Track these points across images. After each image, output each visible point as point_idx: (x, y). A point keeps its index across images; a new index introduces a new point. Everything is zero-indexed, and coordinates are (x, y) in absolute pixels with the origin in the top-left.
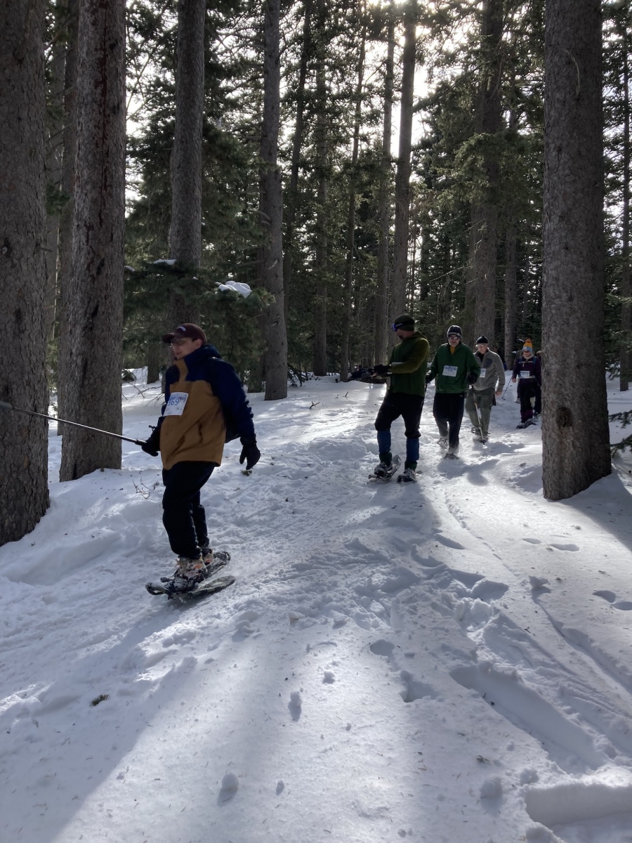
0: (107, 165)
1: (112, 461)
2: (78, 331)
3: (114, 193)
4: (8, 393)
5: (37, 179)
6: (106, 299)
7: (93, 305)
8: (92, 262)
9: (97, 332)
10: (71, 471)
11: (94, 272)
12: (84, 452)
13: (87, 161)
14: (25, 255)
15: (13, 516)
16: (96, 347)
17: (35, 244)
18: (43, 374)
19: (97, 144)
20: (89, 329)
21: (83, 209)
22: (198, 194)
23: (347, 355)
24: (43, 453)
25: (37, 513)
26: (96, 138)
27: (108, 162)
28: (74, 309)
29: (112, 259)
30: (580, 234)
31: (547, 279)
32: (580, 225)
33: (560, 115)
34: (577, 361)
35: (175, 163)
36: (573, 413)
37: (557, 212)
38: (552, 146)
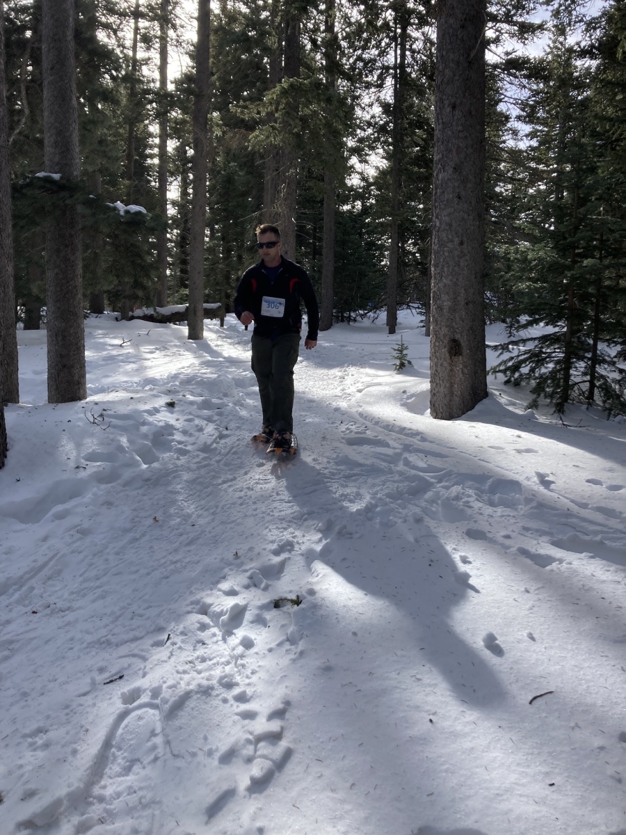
1: (11, 395)
30: (469, 185)
31: (440, 224)
32: (471, 177)
33: (454, 75)
34: (465, 299)
35: (45, 64)
36: (463, 344)
37: (451, 163)
38: (447, 102)
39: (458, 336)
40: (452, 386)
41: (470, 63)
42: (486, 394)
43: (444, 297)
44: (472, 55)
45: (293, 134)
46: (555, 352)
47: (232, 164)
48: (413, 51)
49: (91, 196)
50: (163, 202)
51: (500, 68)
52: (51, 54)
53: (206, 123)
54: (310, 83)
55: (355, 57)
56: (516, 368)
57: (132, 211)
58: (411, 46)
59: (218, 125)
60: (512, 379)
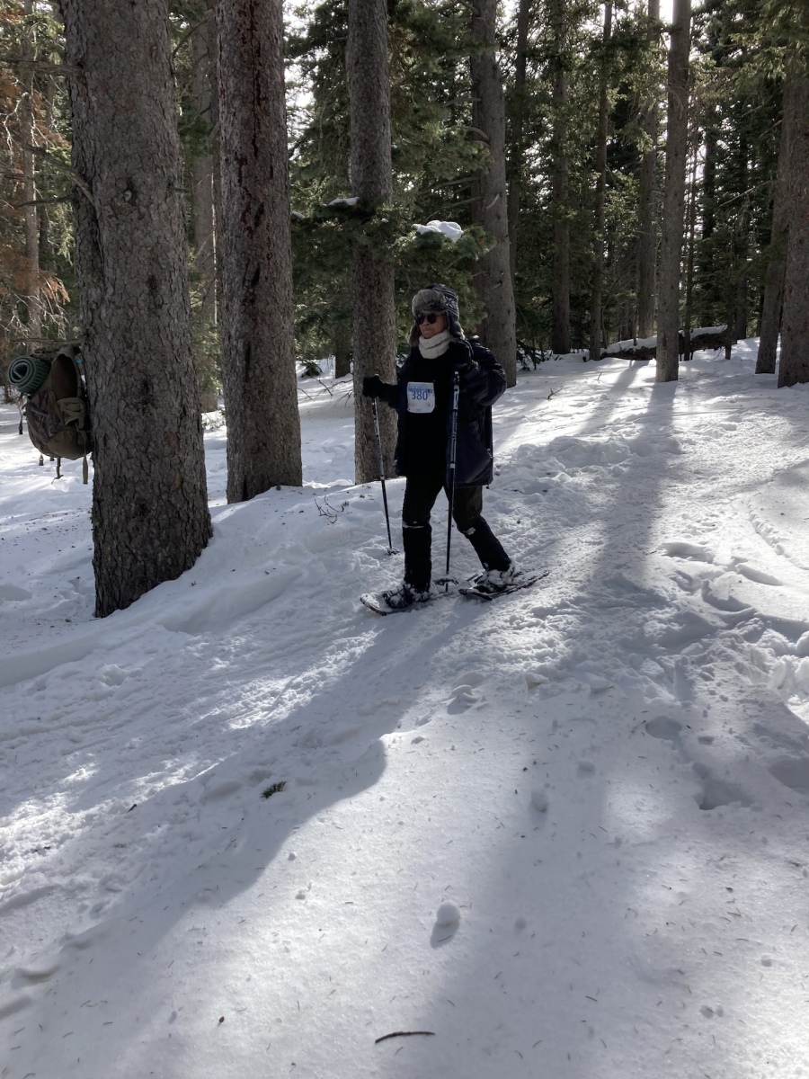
0: (259, 68)
1: (290, 476)
2: (236, 306)
3: (271, 109)
4: (148, 390)
5: (163, 89)
6: (269, 259)
7: (252, 269)
8: (248, 209)
9: (260, 305)
10: (240, 490)
11: (251, 223)
12: (254, 465)
13: (233, 66)
14: (155, 200)
15: (168, 549)
16: (260, 325)
17: (167, 184)
18: (191, 364)
19: (244, 38)
20: (250, 301)
21: (231, 135)
22: (385, 100)
23: (598, 322)
24: (198, 467)
25: (197, 545)
26: (242, 31)
27: (260, 64)
28: (229, 276)
29: (274, 202)
49: (383, 220)
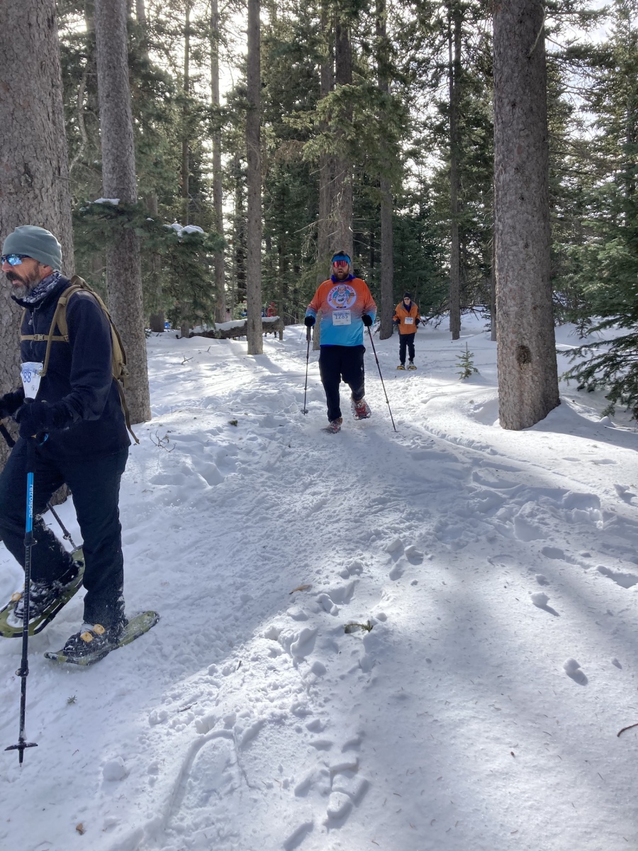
5: (48, 96)
14: (45, 184)
17: (52, 173)
22: (131, 128)
30: (533, 185)
31: (503, 227)
32: (534, 177)
33: (513, 72)
34: (533, 304)
35: (101, 92)
36: (532, 350)
37: (512, 164)
38: (506, 101)
39: (526, 343)
40: (521, 395)
41: (530, 58)
42: (558, 402)
43: (511, 303)
44: (531, 50)
45: (348, 141)
46: (631, 355)
47: (286, 175)
48: (468, 47)
49: (149, 219)
50: (218, 218)
51: (562, 58)
52: (106, 82)
53: (259, 136)
54: (363, 89)
55: (408, 57)
56: (590, 373)
57: (189, 232)
58: (466, 41)
59: (271, 137)
60: (586, 385)
